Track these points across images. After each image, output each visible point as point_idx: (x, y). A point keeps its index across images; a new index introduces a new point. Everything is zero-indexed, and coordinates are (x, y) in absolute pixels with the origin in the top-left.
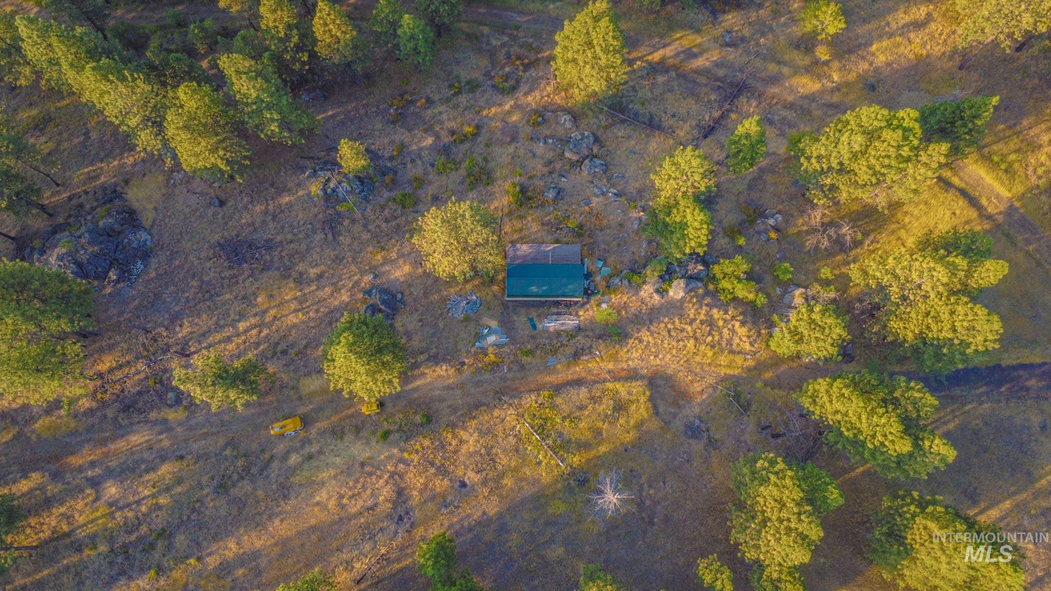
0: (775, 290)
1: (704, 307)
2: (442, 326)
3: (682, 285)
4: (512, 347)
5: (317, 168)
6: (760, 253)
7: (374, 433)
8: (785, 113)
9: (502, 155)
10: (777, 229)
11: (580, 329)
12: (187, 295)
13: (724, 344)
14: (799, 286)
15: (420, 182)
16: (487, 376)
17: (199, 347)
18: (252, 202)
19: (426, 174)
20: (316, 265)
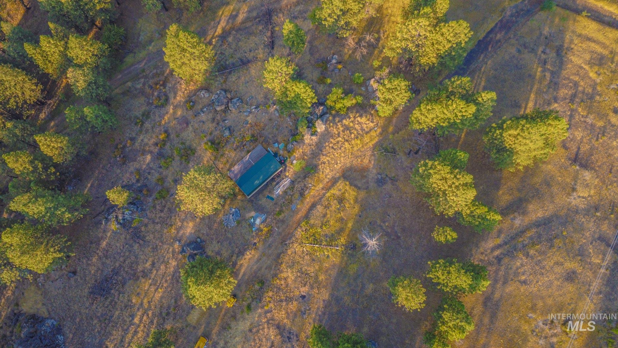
0: (362, 90)
1: (338, 124)
2: (230, 236)
3: (320, 122)
4: (270, 217)
5: (106, 216)
6: (341, 79)
7: (243, 311)
8: (298, 8)
9: (188, 135)
10: (339, 63)
11: (293, 182)
12: (96, 330)
13: (361, 132)
14: (370, 79)
15: (162, 180)
16: (271, 240)
18: (89, 260)
19: (161, 174)
20: (147, 261)
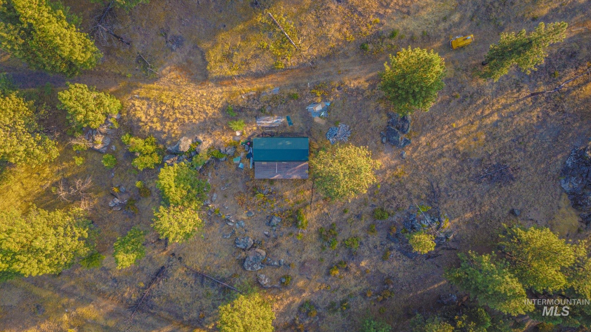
0: (116, 147)
1: (167, 131)
2: (354, 117)
3: (182, 146)
4: (304, 101)
5: (444, 241)
6: (126, 175)
7: (401, 37)
8: (104, 287)
9: (311, 252)
10: (113, 195)
11: (256, 117)
12: (535, 141)
13: (153, 105)
14: (98, 151)
15: (370, 229)
16: (322, 79)
17: (525, 101)
18: (491, 213)
19: (366, 237)
20: (444, 164)
